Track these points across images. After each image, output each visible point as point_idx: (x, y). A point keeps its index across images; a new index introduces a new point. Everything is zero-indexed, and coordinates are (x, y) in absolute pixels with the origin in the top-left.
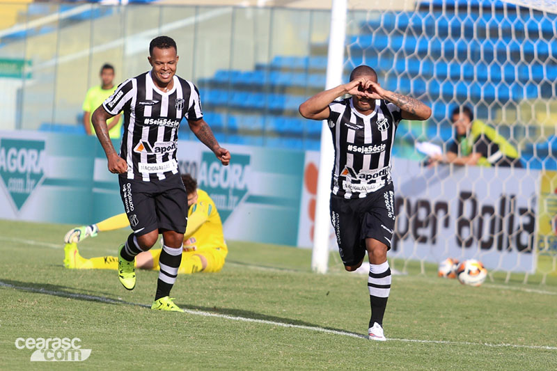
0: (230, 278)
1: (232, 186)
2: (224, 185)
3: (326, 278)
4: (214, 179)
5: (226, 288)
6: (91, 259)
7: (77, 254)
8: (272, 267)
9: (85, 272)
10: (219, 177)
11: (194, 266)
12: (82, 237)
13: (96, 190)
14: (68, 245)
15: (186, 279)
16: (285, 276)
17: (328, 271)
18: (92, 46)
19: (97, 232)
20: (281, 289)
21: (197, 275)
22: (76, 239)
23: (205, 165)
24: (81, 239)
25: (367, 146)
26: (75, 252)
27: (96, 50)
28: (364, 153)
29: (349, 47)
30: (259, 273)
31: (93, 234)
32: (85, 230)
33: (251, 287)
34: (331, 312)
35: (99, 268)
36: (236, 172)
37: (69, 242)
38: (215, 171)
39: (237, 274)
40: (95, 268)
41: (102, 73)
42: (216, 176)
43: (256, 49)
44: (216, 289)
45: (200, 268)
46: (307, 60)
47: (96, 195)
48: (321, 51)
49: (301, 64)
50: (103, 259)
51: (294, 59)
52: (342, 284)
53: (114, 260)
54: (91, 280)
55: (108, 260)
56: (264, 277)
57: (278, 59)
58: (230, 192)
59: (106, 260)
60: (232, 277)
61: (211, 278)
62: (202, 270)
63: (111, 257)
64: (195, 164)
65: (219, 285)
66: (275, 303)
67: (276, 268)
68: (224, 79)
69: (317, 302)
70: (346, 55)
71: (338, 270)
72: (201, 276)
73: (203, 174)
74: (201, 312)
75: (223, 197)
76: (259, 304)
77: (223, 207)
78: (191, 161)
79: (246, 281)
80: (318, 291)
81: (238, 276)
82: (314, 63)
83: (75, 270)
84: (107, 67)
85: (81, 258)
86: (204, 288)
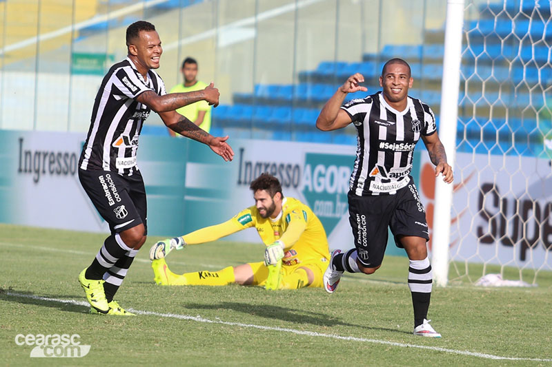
0: (339, 294)
1: (340, 191)
2: (331, 190)
3: (447, 292)
4: (319, 184)
5: (335, 304)
6: (185, 274)
7: (167, 269)
8: (386, 281)
9: (177, 290)
10: (325, 182)
11: (299, 281)
12: (168, 250)
13: (188, 198)
14: (155, 262)
15: (291, 295)
16: (401, 290)
17: (449, 284)
18: (180, 38)
19: (182, 245)
20: (396, 305)
21: (303, 291)
22: (162, 254)
23: (308, 168)
24: (167, 253)
25: (399, 143)
26: (165, 267)
27: (185, 42)
28: (395, 151)
29: (467, 33)
30: (372, 287)
31: (178, 247)
32: (170, 243)
33: (363, 303)
34: (453, 329)
35: (194, 284)
36: (344, 175)
37: (155, 258)
38: (321, 175)
39: (347, 289)
40: (188, 284)
41: (184, 67)
42: (322, 180)
43: (364, 37)
44: (324, 306)
45: (306, 283)
46: (421, 49)
47: (188, 202)
48: (436, 39)
49: (415, 54)
50: (197, 274)
51: (406, 48)
52: (465, 298)
53: (209, 274)
54: (185, 298)
55: (203, 275)
56: (378, 291)
57: (388, 48)
58: (338, 197)
59: (201, 275)
60: (342, 292)
61: (318, 294)
62: (308, 285)
63: (207, 272)
64: (297, 167)
65: (327, 302)
66: (390, 320)
67: (390, 282)
68: (328, 71)
69: (437, 318)
70: (464, 42)
71: (460, 282)
72: (306, 291)
73: (307, 178)
74: (308, 332)
75: (330, 204)
76: (372, 322)
77: (329, 215)
78: (293, 164)
79: (358, 296)
80: (438, 306)
81: (348, 291)
82: (429, 52)
83: (166, 287)
84: (189, 61)
85: (172, 273)
86: (311, 305)
